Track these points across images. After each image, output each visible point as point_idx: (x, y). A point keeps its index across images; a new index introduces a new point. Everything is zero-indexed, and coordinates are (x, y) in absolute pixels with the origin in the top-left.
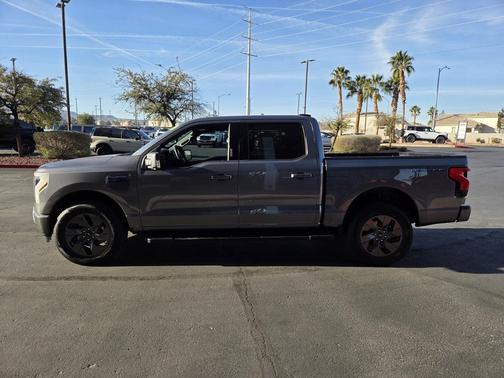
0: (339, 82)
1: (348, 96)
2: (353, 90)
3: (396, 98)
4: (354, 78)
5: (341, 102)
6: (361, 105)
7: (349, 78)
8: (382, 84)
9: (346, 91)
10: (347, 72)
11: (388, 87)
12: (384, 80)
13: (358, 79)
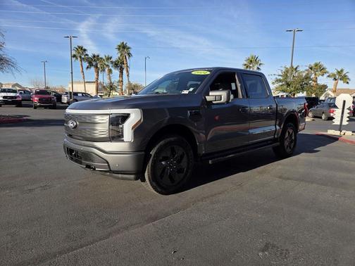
0: (80, 57)
1: (88, 67)
2: (91, 64)
3: (121, 72)
4: (90, 55)
5: (83, 72)
6: (98, 75)
7: (87, 55)
8: (112, 62)
9: (86, 64)
10: (85, 50)
11: (116, 65)
12: (113, 59)
13: (94, 56)
